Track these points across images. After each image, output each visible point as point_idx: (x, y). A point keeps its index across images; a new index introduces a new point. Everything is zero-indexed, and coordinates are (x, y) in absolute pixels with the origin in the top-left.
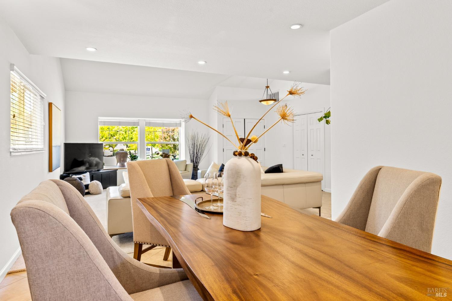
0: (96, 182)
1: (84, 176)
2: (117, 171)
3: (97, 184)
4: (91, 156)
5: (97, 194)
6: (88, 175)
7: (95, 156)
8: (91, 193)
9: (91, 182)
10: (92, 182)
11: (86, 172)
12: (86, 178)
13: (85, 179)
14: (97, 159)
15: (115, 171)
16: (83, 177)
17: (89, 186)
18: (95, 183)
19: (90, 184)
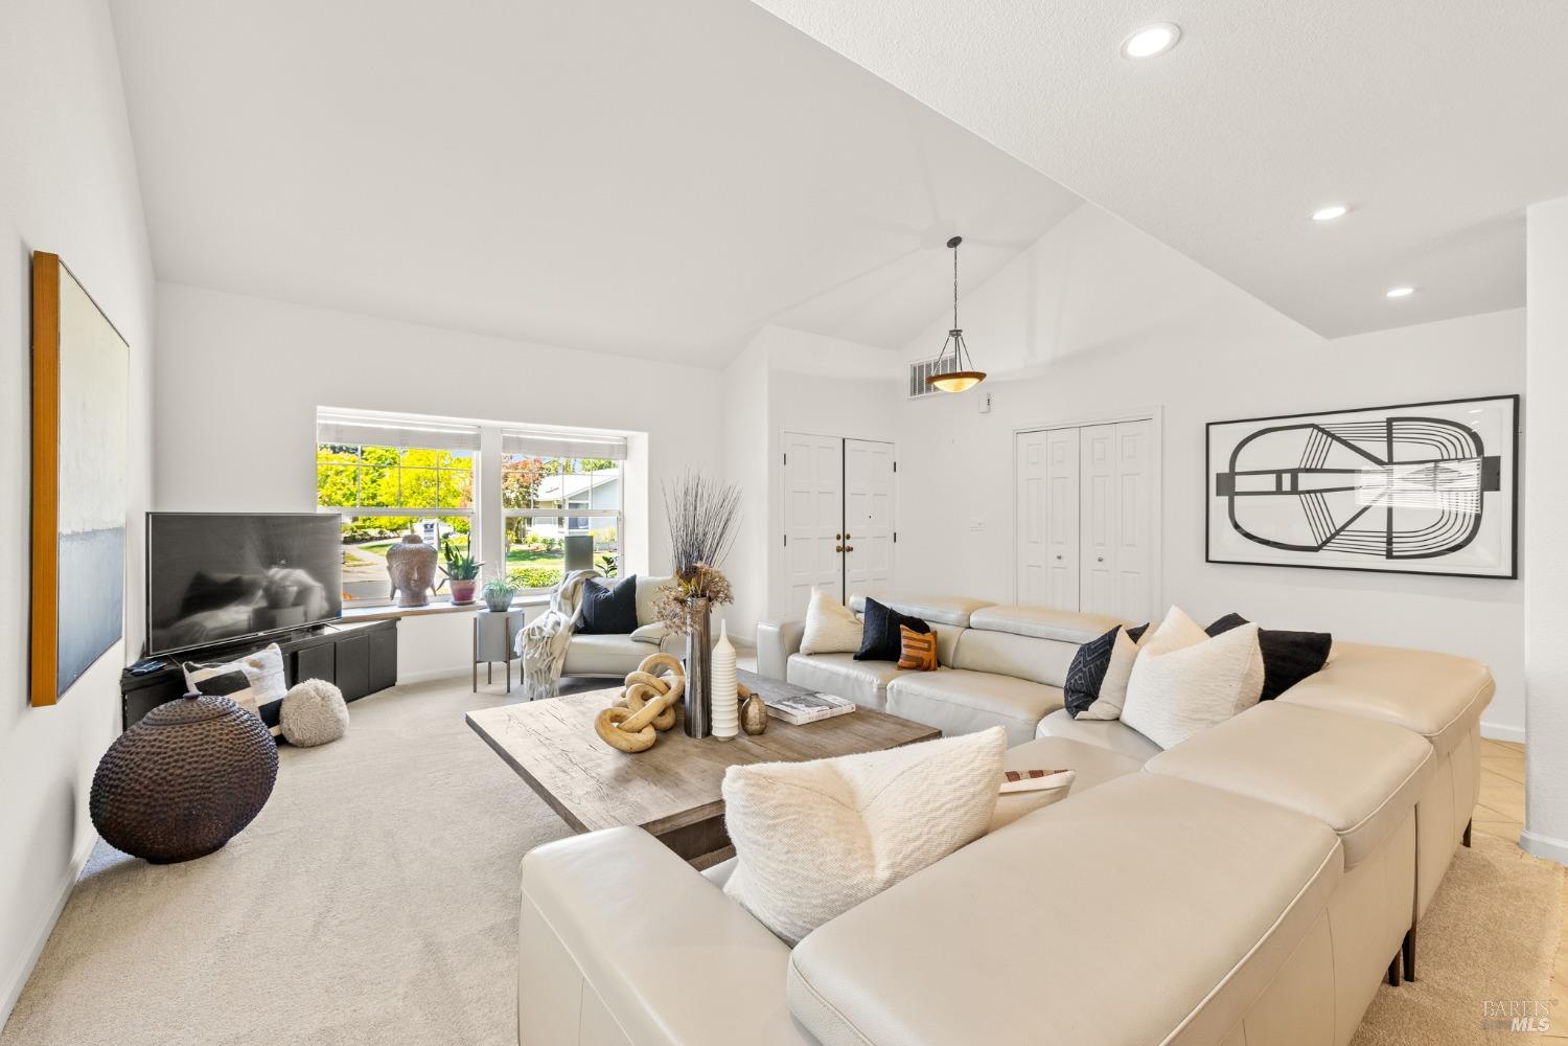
0: (317, 690)
1: (254, 664)
2: (398, 623)
3: (323, 698)
4: (271, 561)
5: (322, 744)
6: (272, 657)
7: (291, 563)
8: (290, 741)
9: (288, 688)
10: (295, 688)
11: (262, 644)
12: (265, 672)
13: (263, 677)
14: (301, 575)
15: (390, 626)
16: (255, 670)
17: (284, 710)
18: (313, 693)
19: (289, 698)
